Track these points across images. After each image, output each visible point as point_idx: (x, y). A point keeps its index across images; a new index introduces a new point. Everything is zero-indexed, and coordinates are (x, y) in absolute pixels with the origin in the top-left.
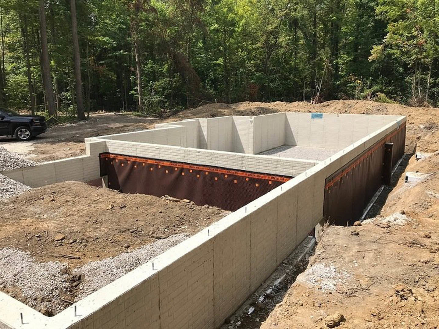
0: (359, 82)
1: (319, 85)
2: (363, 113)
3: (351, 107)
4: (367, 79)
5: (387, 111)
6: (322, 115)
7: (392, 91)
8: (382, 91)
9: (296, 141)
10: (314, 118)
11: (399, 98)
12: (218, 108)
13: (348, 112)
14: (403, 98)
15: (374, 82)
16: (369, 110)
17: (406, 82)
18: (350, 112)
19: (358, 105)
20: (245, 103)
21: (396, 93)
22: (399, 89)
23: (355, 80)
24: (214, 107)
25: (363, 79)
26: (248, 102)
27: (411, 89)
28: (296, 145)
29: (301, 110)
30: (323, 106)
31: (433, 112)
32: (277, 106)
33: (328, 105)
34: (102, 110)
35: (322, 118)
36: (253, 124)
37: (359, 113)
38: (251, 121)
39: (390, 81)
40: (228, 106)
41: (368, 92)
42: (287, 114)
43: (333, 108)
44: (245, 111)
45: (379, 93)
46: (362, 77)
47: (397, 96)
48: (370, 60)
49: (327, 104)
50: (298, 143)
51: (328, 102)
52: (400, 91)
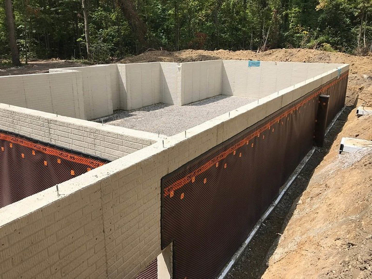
0: (306, 32)
1: (266, 35)
2: (305, 62)
3: (292, 55)
4: (314, 30)
5: (330, 60)
7: (338, 42)
8: (328, 42)
9: (233, 90)
10: (251, 66)
11: (344, 49)
12: (159, 56)
13: (289, 60)
14: (348, 49)
15: (321, 32)
16: (311, 59)
17: (352, 33)
18: (291, 61)
20: (188, 50)
21: (342, 44)
22: (345, 40)
23: (302, 31)
24: (156, 54)
25: (310, 29)
26: (191, 50)
27: (356, 40)
28: (233, 95)
29: (242, 58)
30: (265, 55)
32: (219, 54)
33: (270, 54)
34: (56, 58)
35: (259, 66)
36: (181, 71)
37: (300, 61)
38: (179, 68)
39: (336, 32)
40: (170, 53)
41: (314, 42)
42: (224, 62)
43: (274, 57)
44: (186, 59)
45: (325, 44)
46: (309, 28)
47: (343, 46)
48: (317, 9)
49: (270, 52)
50: (234, 93)
51: (271, 50)
52: (346, 42)
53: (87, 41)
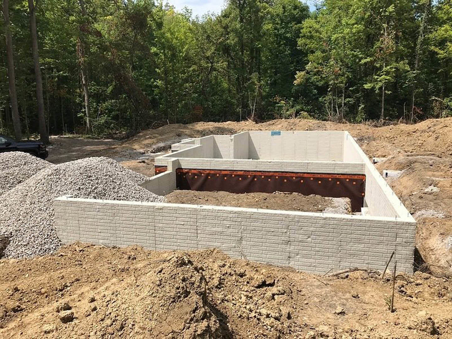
0: (283, 102)
1: (253, 106)
2: (307, 130)
3: (295, 125)
4: (289, 100)
5: (326, 128)
6: (280, 132)
7: (311, 110)
8: (303, 110)
9: (259, 155)
10: (273, 135)
11: (316, 116)
14: (320, 116)
15: (296, 101)
16: (311, 127)
17: (320, 102)
18: (295, 129)
19: (301, 123)
20: (200, 123)
21: (314, 112)
22: (316, 108)
23: (280, 101)
25: (286, 99)
26: (203, 122)
27: (325, 108)
29: (253, 128)
30: (269, 125)
31: (358, 128)
32: (230, 125)
33: (273, 124)
35: (280, 135)
36: (233, 142)
38: (231, 139)
39: (308, 101)
41: (292, 111)
42: (250, 133)
44: (204, 130)
45: (302, 112)
46: (285, 98)
47: (315, 114)
48: (295, 83)
51: (273, 121)
52: (318, 110)
53: (88, 116)
